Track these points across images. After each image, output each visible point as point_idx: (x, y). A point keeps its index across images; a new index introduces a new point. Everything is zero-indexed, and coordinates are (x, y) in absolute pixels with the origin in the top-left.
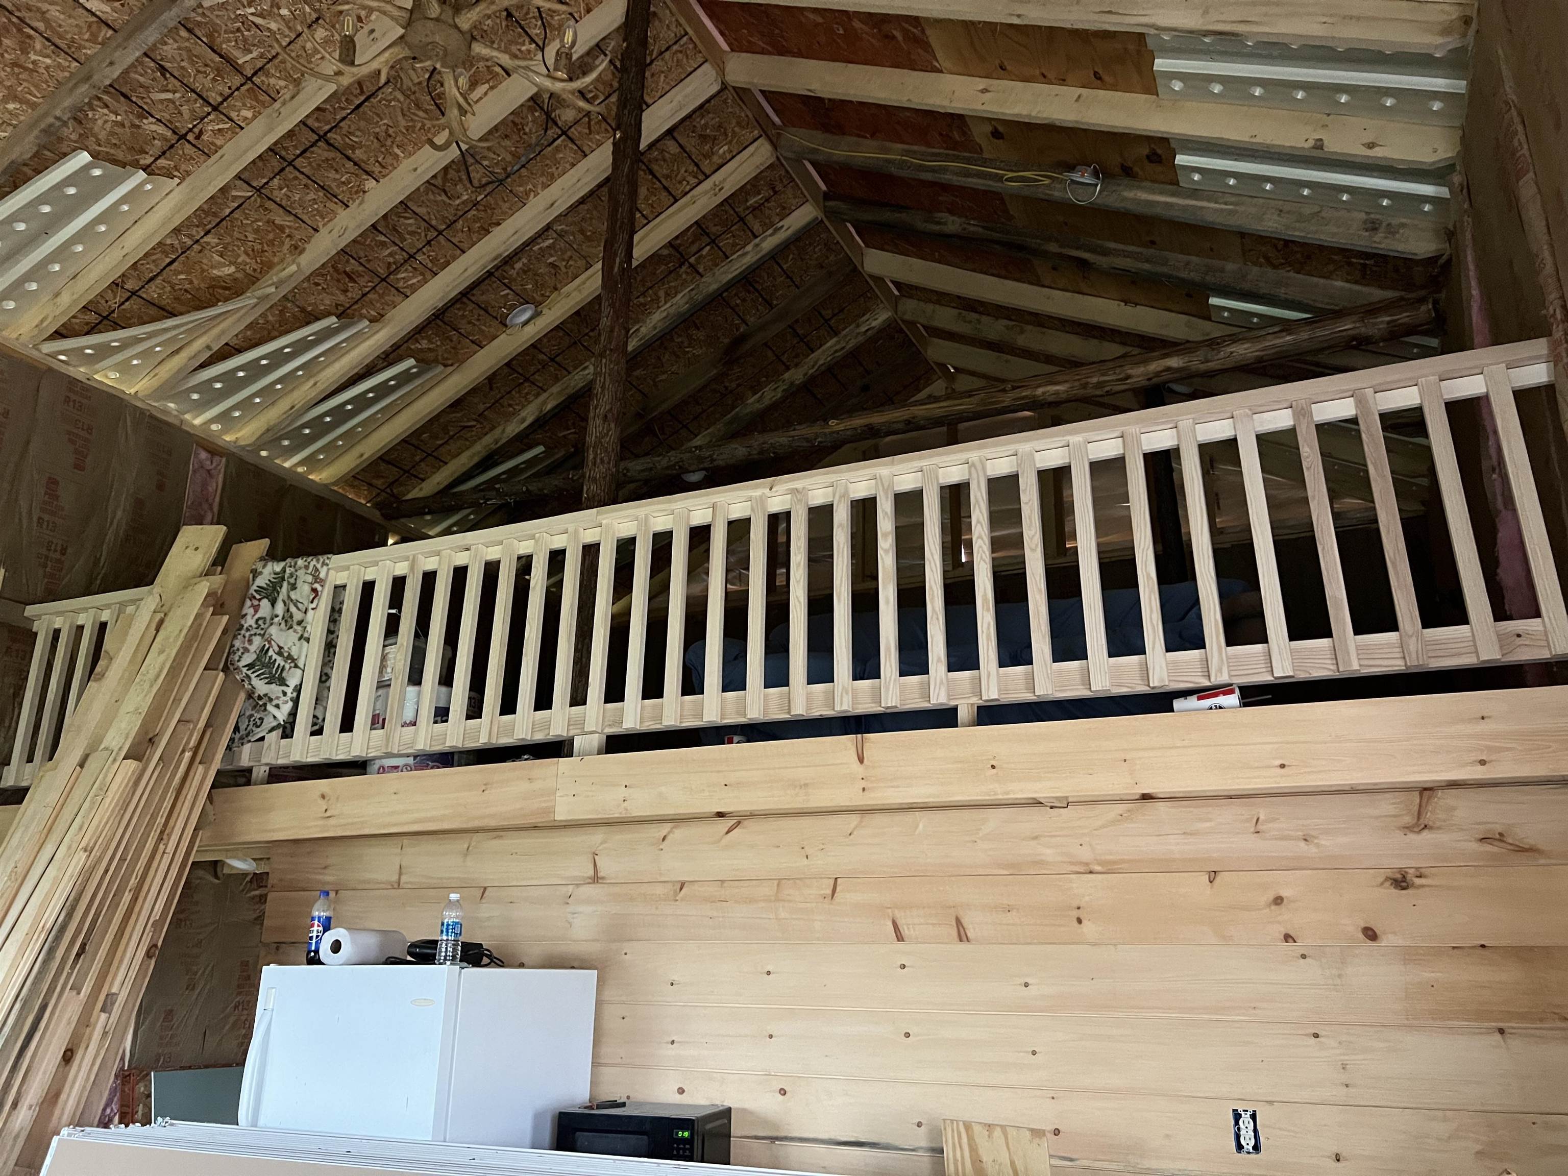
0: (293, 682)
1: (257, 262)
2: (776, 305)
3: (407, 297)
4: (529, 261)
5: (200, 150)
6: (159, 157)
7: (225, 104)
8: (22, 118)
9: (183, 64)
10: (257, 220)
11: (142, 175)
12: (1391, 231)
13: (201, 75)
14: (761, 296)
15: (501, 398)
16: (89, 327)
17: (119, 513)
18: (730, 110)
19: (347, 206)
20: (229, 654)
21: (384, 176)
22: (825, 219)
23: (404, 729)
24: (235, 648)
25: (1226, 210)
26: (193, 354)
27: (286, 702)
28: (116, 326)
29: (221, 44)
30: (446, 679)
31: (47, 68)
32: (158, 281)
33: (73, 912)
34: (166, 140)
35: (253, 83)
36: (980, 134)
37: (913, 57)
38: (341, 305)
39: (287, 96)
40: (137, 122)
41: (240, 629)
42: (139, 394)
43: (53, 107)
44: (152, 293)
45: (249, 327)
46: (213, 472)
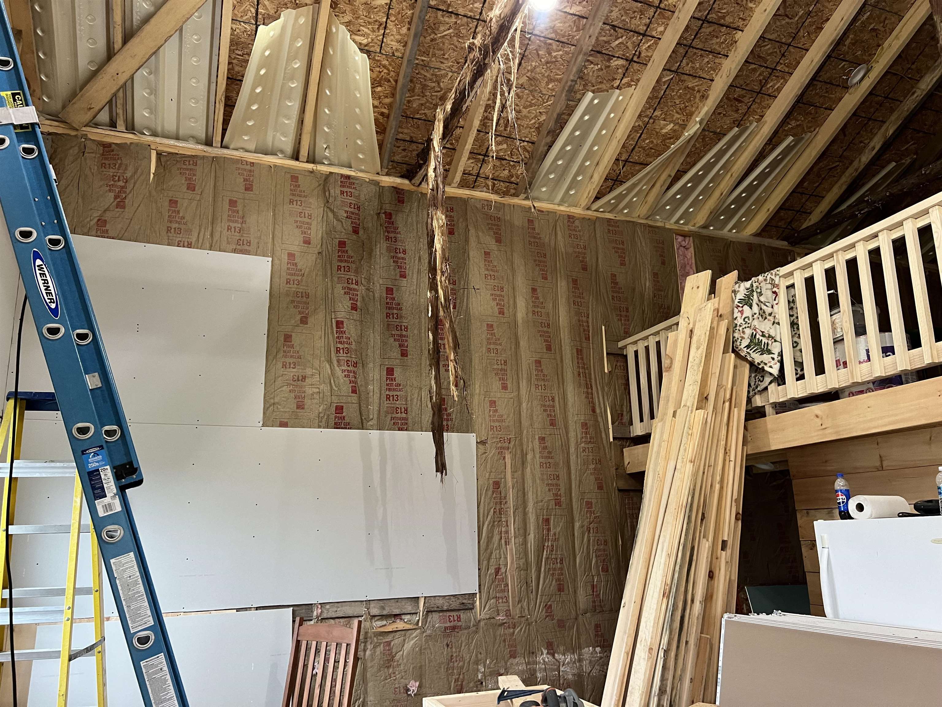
0: (776, 351)
1: (684, 115)
3: (776, 97)
4: (855, 35)
5: (641, 63)
6: (623, 78)
7: (649, 29)
8: (557, 90)
9: (623, 18)
10: (679, 90)
11: (617, 91)
13: (633, 20)
15: (853, 140)
16: (609, 189)
17: (647, 283)
19: (728, 56)
20: (733, 342)
21: (746, 26)
23: (862, 365)
24: (736, 338)
26: (662, 183)
27: (776, 364)
28: (622, 183)
30: (885, 327)
31: (561, 56)
32: (636, 149)
33: (694, 496)
34: (624, 66)
35: (660, 8)
38: (737, 120)
39: (681, 6)
40: (608, 64)
41: (736, 327)
42: (641, 216)
43: (569, 76)
44: (635, 158)
45: (688, 155)
46: (688, 247)
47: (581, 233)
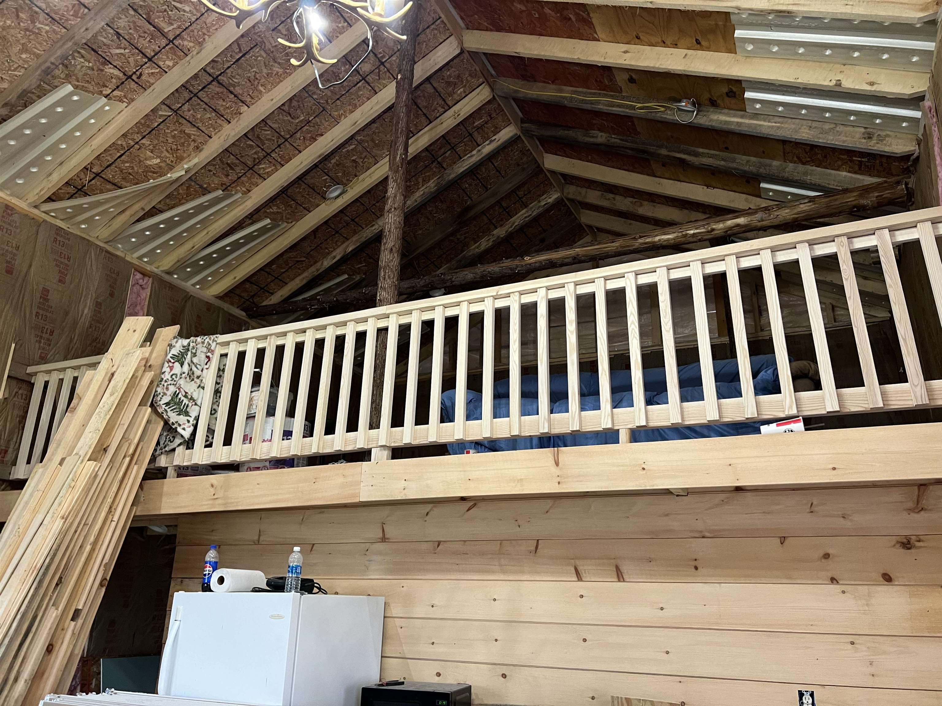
0: (194, 414)
1: (173, 156)
2: (490, 188)
3: (265, 179)
4: (340, 158)
5: (140, 85)
6: (115, 89)
7: (156, 57)
8: (31, 63)
9: (131, 31)
10: (174, 130)
11: (104, 100)
12: (881, 139)
13: (141, 39)
14: (481, 182)
15: (321, 244)
16: (70, 195)
17: (86, 311)
18: (465, 66)
19: (230, 122)
20: (154, 396)
21: (253, 104)
22: (521, 135)
23: (265, 443)
24: (158, 393)
25: (776, 126)
26: (133, 213)
27: (190, 427)
28: (86, 194)
29: (154, 20)
30: (291, 413)
31: (47, 32)
32: (113, 167)
33: (54, 558)
34: (119, 79)
35: (173, 44)
36: (621, 79)
37: (581, 31)
38: (225, 184)
39: (195, 53)
40: (101, 67)
41: (161, 381)
42: (100, 238)
43: (50, 56)
44: (109, 174)
45: (168, 197)
46: (144, 286)
47: (18, 231)
